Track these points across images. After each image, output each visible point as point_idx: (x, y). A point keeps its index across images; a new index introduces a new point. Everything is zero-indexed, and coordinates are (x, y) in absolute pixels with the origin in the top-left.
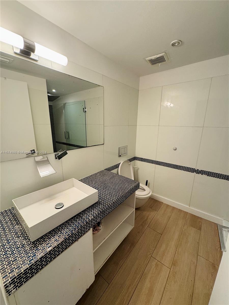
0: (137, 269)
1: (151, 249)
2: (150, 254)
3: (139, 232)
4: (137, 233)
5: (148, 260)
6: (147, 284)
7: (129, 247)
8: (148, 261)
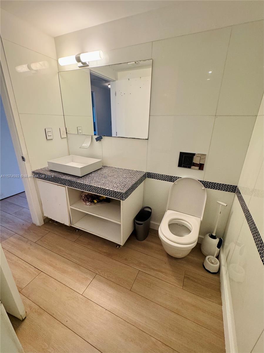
0: (84, 260)
1: (105, 274)
2: (99, 273)
3: (126, 259)
4: (125, 258)
5: (93, 270)
6: (71, 269)
7: (104, 251)
8: (91, 270)
